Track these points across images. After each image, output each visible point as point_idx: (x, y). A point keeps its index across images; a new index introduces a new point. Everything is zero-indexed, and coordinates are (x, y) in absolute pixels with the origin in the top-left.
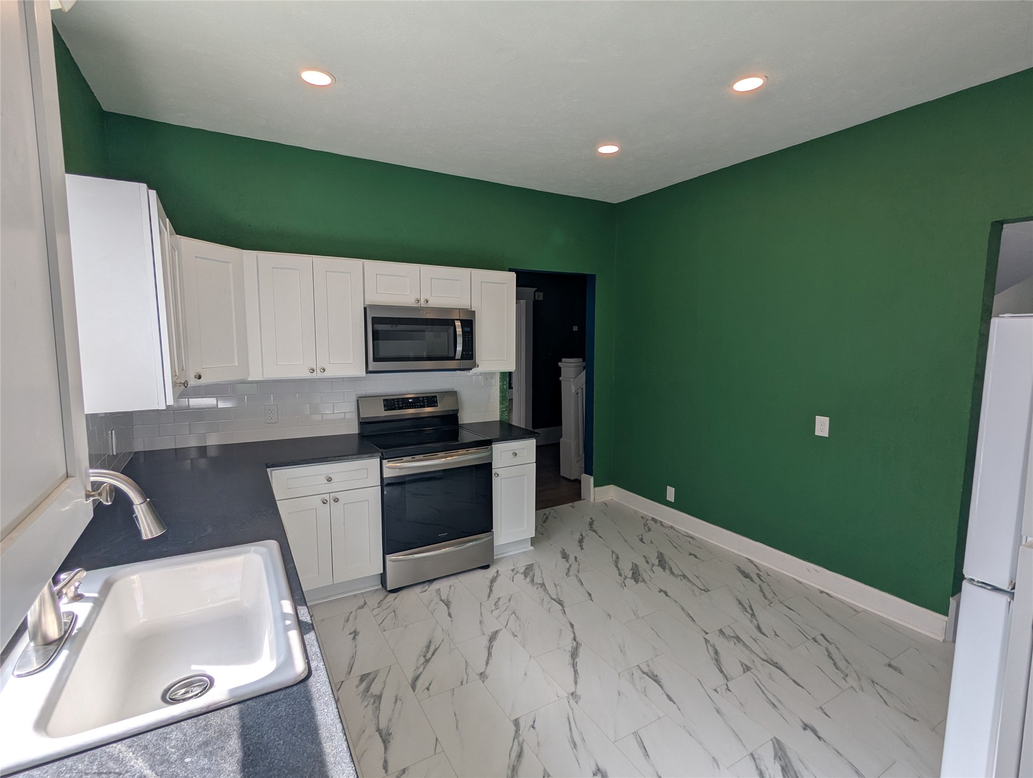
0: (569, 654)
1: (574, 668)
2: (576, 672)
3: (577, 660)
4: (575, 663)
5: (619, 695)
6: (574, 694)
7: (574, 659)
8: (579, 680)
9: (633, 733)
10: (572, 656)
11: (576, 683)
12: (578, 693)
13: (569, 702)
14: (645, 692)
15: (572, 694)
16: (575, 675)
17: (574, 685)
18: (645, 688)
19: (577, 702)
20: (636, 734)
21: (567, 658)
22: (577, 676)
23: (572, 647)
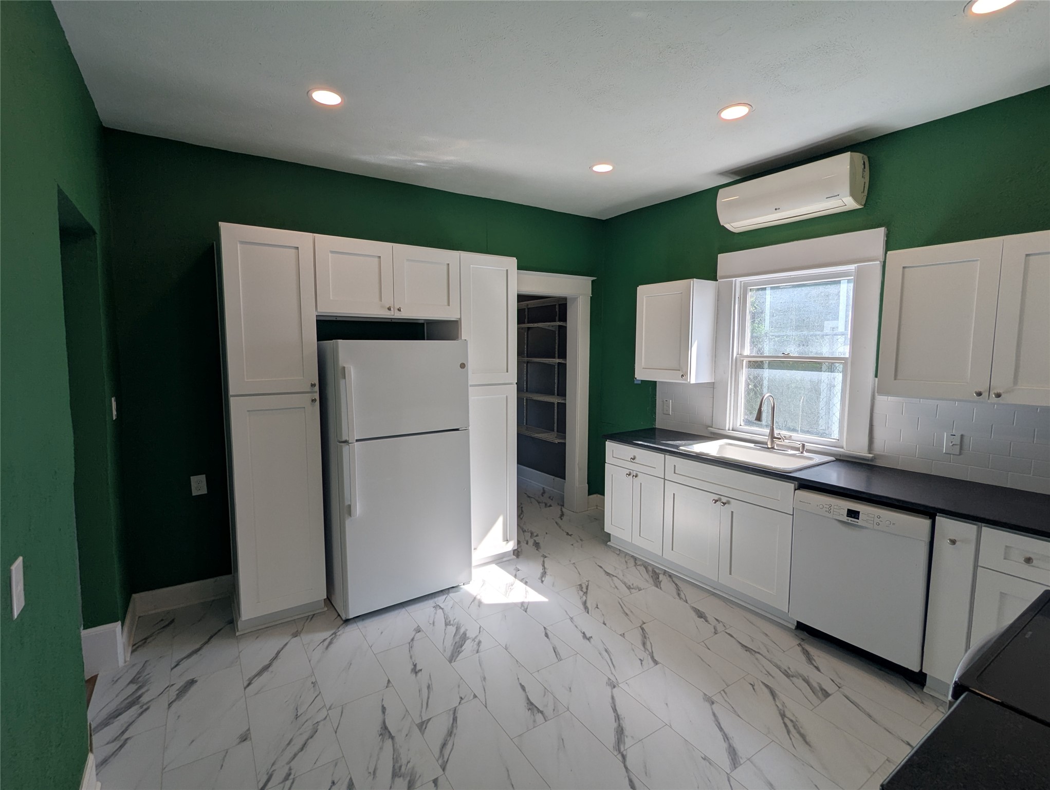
0: (626, 733)
1: (617, 714)
2: (615, 710)
3: (615, 725)
4: (617, 720)
5: (570, 688)
6: (612, 686)
7: (619, 725)
8: (610, 700)
9: (562, 660)
10: (622, 729)
11: (613, 698)
12: (609, 689)
13: (617, 679)
14: (545, 692)
15: (614, 687)
16: (615, 706)
17: (615, 696)
18: (544, 696)
19: (609, 679)
20: (560, 660)
21: (626, 724)
22: (613, 705)
23: (624, 743)
